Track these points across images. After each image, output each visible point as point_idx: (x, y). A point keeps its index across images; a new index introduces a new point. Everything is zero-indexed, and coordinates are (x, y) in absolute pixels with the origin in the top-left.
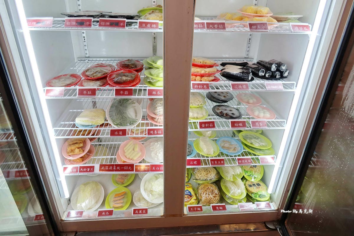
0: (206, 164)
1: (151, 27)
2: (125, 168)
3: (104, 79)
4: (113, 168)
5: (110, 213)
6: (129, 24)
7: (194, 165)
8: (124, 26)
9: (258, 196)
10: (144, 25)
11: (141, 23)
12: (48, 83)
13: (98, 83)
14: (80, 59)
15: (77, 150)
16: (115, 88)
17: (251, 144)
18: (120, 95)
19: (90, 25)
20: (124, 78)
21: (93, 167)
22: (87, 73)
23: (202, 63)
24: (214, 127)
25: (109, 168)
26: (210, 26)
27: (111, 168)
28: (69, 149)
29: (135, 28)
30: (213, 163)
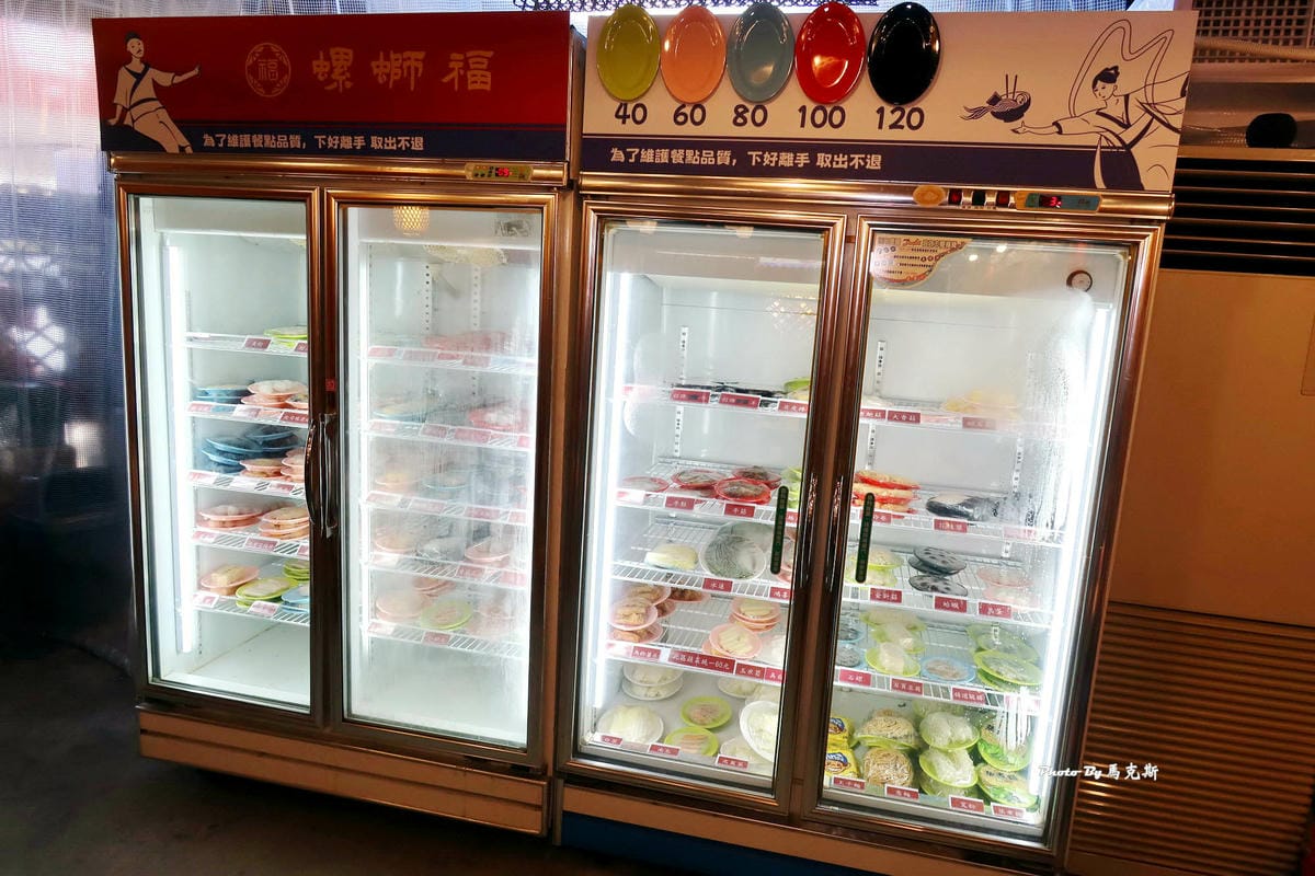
0: (882, 686)
1: (790, 409)
2: (717, 664)
3: (708, 489)
4: (694, 660)
5: (674, 751)
6: (766, 404)
7: (854, 682)
8: (755, 406)
9: (1002, 796)
10: (787, 407)
11: (782, 404)
12: (631, 480)
13: (699, 493)
14: (661, 460)
15: (634, 617)
16: (726, 502)
17: (999, 673)
18: (733, 514)
19: (707, 401)
20: (743, 490)
21: (658, 652)
22: (682, 477)
23: (888, 480)
24: (899, 600)
25: (686, 658)
26: (895, 417)
27: (690, 659)
28: (620, 611)
29: (772, 410)
30: (896, 685)
